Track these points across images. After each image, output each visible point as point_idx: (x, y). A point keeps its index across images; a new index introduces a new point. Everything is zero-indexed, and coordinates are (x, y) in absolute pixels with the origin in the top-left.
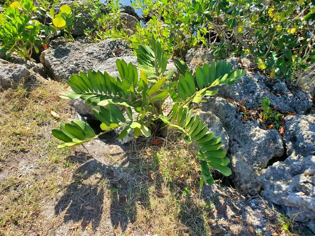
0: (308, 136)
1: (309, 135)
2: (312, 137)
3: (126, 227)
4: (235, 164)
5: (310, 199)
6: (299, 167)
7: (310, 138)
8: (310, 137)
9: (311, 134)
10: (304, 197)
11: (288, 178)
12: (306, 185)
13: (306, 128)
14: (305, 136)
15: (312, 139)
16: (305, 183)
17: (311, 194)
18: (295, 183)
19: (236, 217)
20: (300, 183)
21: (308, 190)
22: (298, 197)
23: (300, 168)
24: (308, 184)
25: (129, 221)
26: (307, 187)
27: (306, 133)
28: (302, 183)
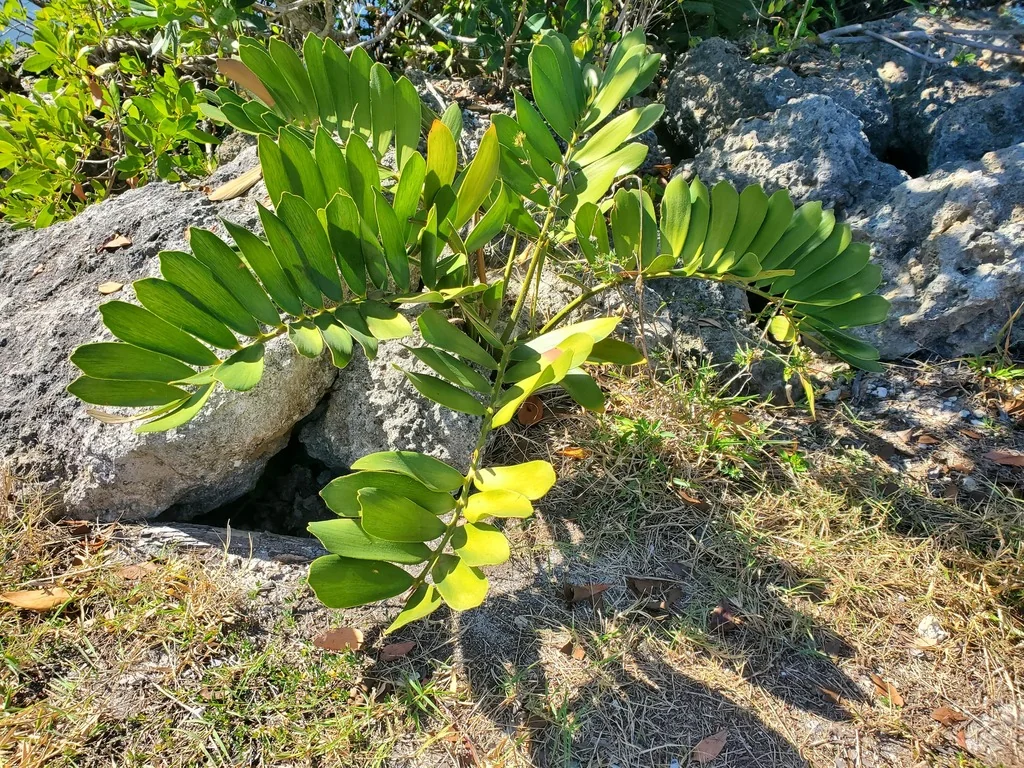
0: (789, 179)
1: (788, 174)
2: (800, 175)
3: (850, 683)
4: (704, 350)
5: (1016, 263)
6: (900, 227)
7: (797, 180)
8: (794, 177)
9: (791, 168)
10: (1000, 268)
11: (890, 272)
12: (983, 241)
13: (762, 165)
14: (782, 181)
15: (801, 178)
16: (974, 238)
17: (1007, 253)
18: (952, 256)
19: (917, 437)
20: (963, 247)
21: (992, 250)
22: (989, 279)
23: (903, 227)
24: (985, 236)
25: (834, 658)
26: (987, 242)
27: (778, 172)
28: (969, 242)
